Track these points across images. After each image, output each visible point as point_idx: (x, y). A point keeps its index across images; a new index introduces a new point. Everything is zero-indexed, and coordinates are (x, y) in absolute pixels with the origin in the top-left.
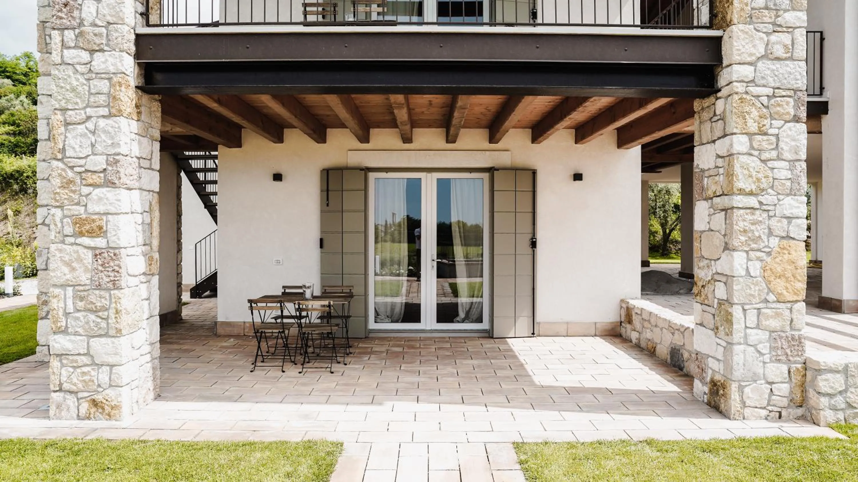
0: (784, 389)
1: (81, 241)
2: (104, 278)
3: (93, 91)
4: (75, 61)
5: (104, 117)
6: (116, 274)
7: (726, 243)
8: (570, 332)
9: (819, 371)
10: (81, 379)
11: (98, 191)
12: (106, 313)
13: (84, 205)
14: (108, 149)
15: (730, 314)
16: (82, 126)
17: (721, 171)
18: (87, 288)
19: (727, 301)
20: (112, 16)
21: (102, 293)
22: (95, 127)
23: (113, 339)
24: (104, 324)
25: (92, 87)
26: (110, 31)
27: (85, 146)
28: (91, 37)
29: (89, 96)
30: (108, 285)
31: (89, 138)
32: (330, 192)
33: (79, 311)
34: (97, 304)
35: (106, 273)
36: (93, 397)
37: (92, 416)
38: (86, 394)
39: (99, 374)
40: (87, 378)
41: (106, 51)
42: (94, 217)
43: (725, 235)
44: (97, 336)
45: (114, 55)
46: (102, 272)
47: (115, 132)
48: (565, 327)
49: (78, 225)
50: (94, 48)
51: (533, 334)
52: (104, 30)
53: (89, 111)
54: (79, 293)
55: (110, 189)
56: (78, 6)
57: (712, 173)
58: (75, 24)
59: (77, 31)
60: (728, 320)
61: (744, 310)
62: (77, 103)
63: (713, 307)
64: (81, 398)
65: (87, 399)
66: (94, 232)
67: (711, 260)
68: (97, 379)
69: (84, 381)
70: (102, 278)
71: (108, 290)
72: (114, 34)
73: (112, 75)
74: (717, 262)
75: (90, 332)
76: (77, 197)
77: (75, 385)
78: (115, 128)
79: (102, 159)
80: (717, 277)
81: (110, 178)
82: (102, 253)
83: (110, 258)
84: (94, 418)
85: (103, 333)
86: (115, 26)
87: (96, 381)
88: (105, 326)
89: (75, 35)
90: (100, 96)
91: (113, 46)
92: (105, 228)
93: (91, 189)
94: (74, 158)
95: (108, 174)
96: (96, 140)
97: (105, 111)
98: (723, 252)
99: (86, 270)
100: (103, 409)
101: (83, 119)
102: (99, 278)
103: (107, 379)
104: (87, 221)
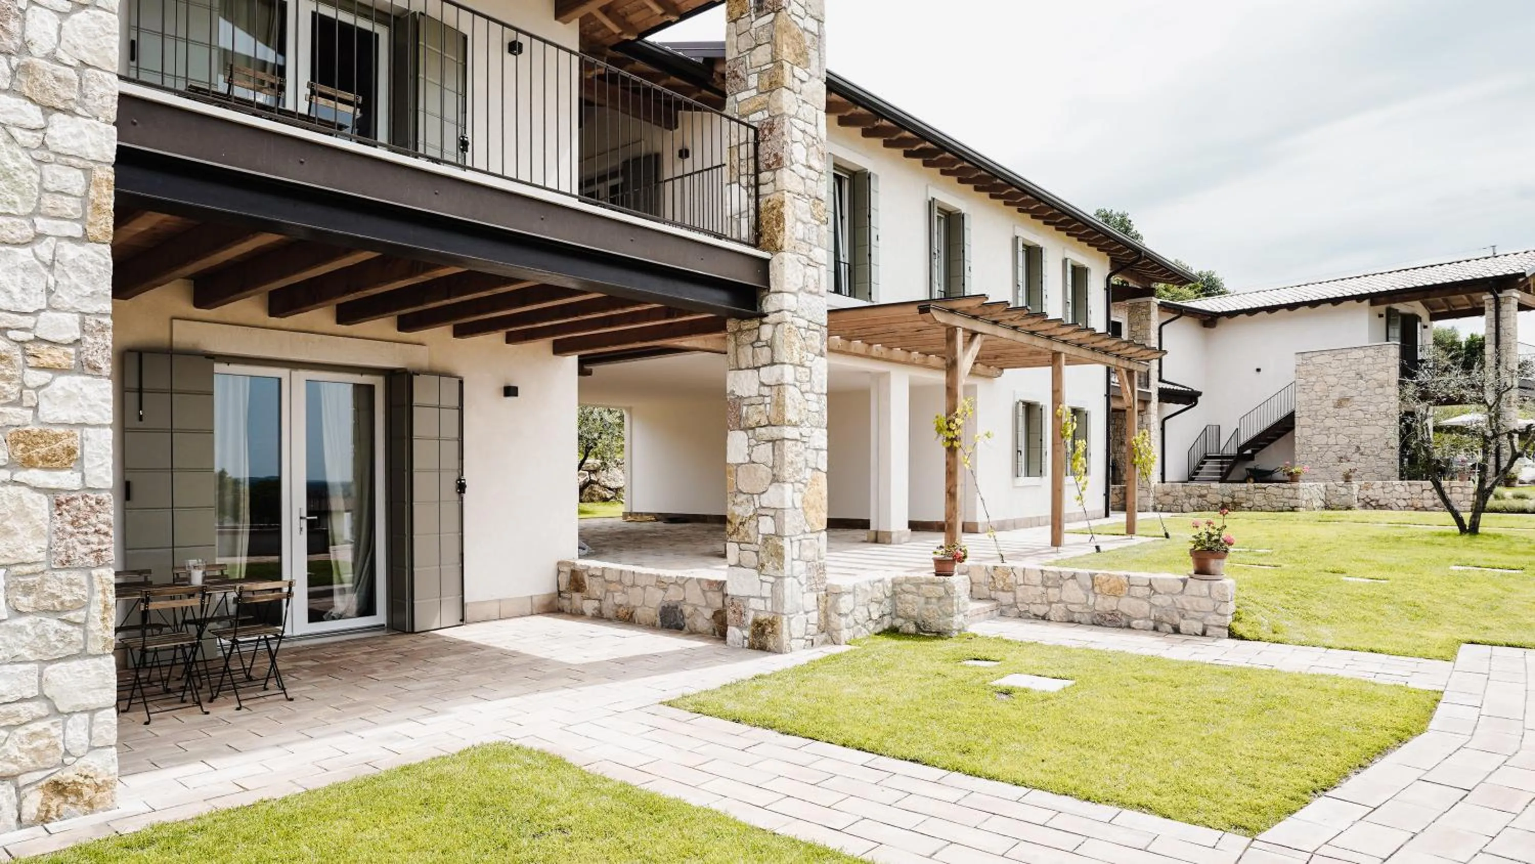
0: (814, 617)
1: (28, 477)
2: (79, 547)
3: (50, 187)
4: (12, 118)
5: (71, 239)
6: (102, 537)
7: (774, 475)
8: (504, 613)
9: (839, 594)
10: (26, 747)
11: (62, 381)
12: (83, 613)
13: (31, 407)
14: (85, 303)
15: (782, 548)
16: (27, 251)
17: (768, 400)
18: (40, 568)
19: (776, 535)
20: (89, 51)
21: (74, 575)
22: (54, 255)
23: (96, 660)
24: (77, 634)
25: (48, 177)
26: (88, 80)
27: (34, 291)
28: (48, 80)
29: (39, 194)
30: (87, 559)
31: (42, 276)
32: (144, 395)
33: (20, 613)
34: (64, 597)
35: (81, 537)
36: (54, 778)
37: (53, 814)
38: (38, 775)
39: (68, 731)
40: (40, 743)
41: (78, 115)
42: (59, 430)
43: (773, 468)
44: (60, 660)
45: (97, 127)
46: (72, 535)
47: (99, 271)
48: (496, 606)
49: (21, 446)
50: (55, 104)
51: (462, 620)
52: (72, 74)
53: (42, 224)
54: (21, 579)
55: (89, 378)
56: (18, 13)
57: (753, 401)
58: (13, 46)
59: (15, 61)
60: (778, 554)
61: (791, 542)
62: (13, 204)
63: (756, 543)
64: (26, 786)
65: (40, 784)
66: (57, 460)
67: (753, 494)
68: (64, 741)
69: (36, 750)
70: (74, 548)
71: (87, 568)
72: (96, 88)
73: (92, 164)
74: (762, 496)
75: (46, 654)
76: (16, 389)
77: (15, 761)
78: (100, 264)
79: (72, 320)
80: (760, 512)
81: (90, 359)
82: (72, 499)
83: (89, 509)
84: (58, 816)
85: (75, 651)
86: (99, 72)
87: (61, 747)
88: (82, 638)
89: (11, 69)
90: (65, 198)
91: (95, 110)
92: (79, 452)
93: (49, 375)
94: (9, 311)
95: (88, 349)
96: (57, 282)
97: (76, 230)
98: (770, 484)
99: (38, 533)
100: (78, 794)
101: (28, 237)
102: (67, 548)
103: (85, 736)
104: (41, 437)
